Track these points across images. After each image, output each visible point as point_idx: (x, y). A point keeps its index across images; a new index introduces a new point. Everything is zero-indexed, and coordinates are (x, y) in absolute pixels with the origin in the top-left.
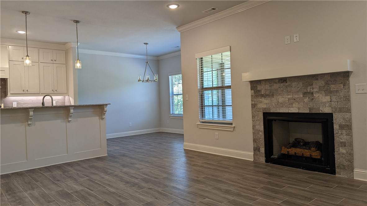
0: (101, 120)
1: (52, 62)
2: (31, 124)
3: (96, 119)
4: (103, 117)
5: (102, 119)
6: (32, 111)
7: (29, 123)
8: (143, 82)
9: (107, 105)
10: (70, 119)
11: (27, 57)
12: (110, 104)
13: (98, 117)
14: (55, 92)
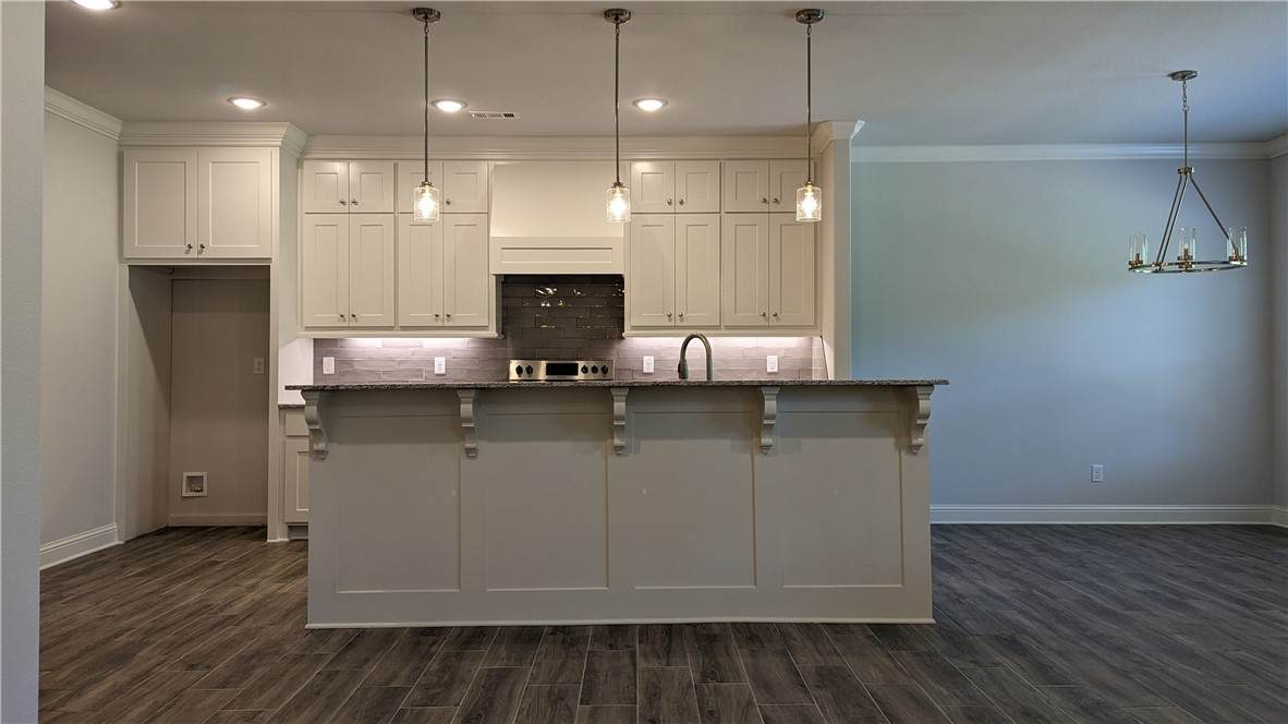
0: (903, 453)
1: (765, 208)
2: (622, 447)
3: (885, 445)
4: (914, 442)
5: (913, 449)
6: (624, 398)
7: (617, 442)
8: (1156, 272)
9: (930, 385)
10: (766, 440)
11: (618, 189)
12: (946, 383)
13: (892, 440)
14: (773, 322)
